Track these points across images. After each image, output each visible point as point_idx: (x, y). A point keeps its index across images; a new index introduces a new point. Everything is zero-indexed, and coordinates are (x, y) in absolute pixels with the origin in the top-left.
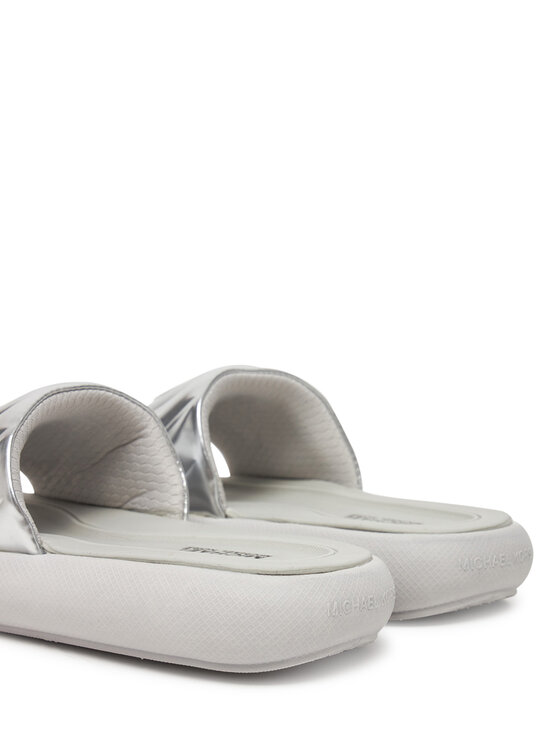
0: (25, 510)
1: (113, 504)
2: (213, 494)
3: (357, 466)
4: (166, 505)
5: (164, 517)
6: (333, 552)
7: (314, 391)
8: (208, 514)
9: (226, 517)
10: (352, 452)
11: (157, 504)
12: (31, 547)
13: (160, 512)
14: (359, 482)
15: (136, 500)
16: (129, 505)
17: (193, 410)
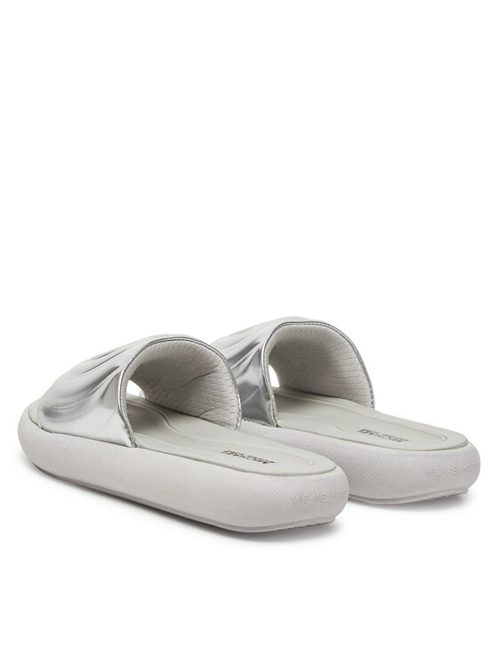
0: (126, 419)
1: (193, 414)
2: (270, 410)
3: (372, 392)
4: (226, 419)
5: (224, 428)
6: (312, 462)
7: (344, 336)
8: (264, 422)
9: (277, 426)
10: (369, 381)
11: (220, 417)
12: (128, 442)
13: (222, 424)
14: (373, 403)
15: (207, 413)
16: (203, 416)
17: (259, 352)
